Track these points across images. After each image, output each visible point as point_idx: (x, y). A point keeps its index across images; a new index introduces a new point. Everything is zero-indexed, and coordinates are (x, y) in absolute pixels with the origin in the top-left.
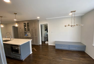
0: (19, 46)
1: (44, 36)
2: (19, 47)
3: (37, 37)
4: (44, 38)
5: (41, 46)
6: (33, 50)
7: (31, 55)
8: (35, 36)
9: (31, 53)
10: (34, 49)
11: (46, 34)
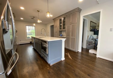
0: (47, 43)
1: (86, 39)
2: (47, 45)
3: (74, 38)
4: (87, 44)
5: (80, 55)
6: (66, 56)
7: (63, 63)
8: (72, 36)
9: (63, 59)
10: (69, 55)
11: (91, 38)
